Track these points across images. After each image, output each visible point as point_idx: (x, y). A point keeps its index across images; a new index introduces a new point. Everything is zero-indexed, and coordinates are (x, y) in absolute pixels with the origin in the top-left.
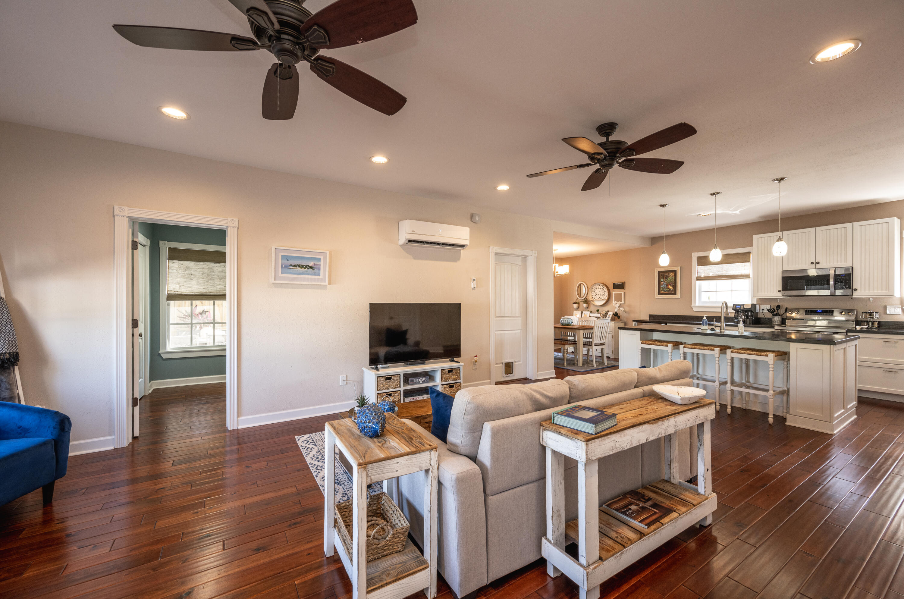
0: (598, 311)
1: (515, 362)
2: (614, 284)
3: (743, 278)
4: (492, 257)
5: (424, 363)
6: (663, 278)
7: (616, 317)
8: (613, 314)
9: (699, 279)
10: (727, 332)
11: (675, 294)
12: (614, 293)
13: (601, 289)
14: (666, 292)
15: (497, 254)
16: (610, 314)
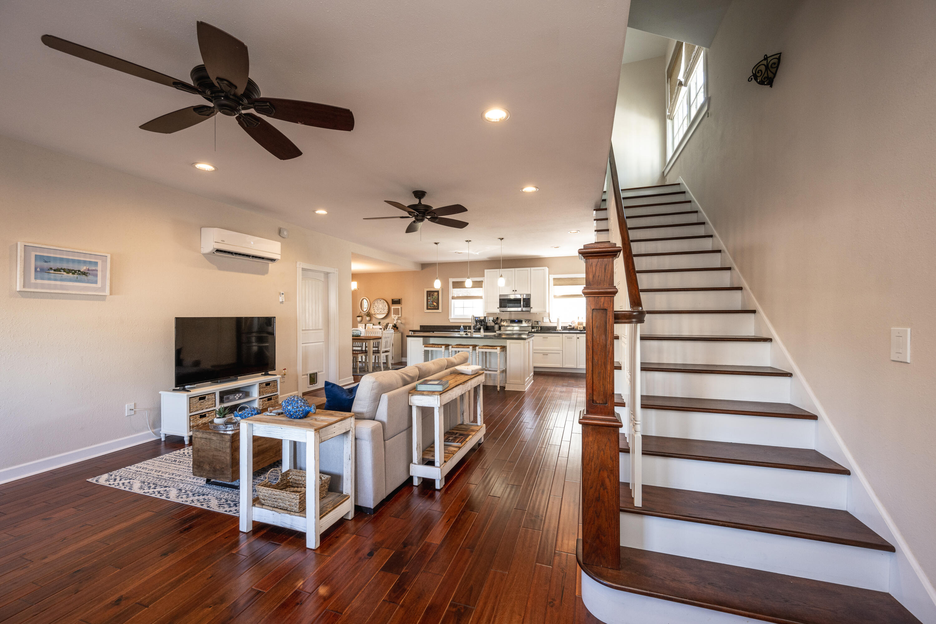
0: (379, 323)
1: (319, 372)
2: (392, 300)
3: (479, 299)
4: (299, 272)
5: (236, 380)
6: (430, 297)
7: (395, 328)
8: (393, 326)
9: (453, 298)
10: (474, 336)
11: (438, 309)
12: (393, 307)
13: (382, 304)
14: (432, 308)
15: (303, 269)
16: (391, 325)
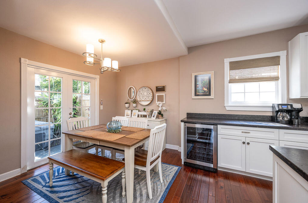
0: (144, 109)
2: (157, 87)
3: (273, 80)
7: (160, 115)
8: (158, 113)
9: (232, 81)
11: (210, 95)
12: (157, 94)
13: (147, 92)
14: (201, 94)
16: (156, 113)
